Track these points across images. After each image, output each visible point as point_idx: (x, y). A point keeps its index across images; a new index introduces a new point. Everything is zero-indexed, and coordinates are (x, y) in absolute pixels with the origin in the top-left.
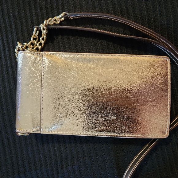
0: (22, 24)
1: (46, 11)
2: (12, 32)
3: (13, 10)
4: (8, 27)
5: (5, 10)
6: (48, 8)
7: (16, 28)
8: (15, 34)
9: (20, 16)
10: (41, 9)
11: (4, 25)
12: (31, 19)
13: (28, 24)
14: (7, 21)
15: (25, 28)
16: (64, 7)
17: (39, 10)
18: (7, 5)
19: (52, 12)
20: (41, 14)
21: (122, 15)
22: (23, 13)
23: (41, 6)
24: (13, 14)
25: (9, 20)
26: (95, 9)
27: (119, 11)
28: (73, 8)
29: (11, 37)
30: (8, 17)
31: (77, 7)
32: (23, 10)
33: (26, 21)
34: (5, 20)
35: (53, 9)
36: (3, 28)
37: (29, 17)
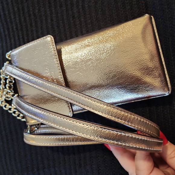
0: (42, 22)
1: (66, 8)
2: (32, 31)
3: (33, 8)
4: (29, 25)
5: (25, 8)
6: (67, 5)
7: (36, 26)
8: (35, 33)
9: (40, 14)
10: (61, 6)
11: (24, 24)
12: (51, 17)
13: (48, 22)
14: (28, 20)
15: (44, 26)
16: (84, 3)
17: (59, 8)
18: (27, 4)
19: (72, 9)
20: (60, 12)
21: (147, 8)
22: (43, 10)
23: (60, 3)
24: (33, 13)
25: (29, 18)
26: (117, 3)
27: (144, 5)
28: (94, 4)
29: (32, 35)
30: (28, 16)
31: (98, 3)
32: (43, 8)
33: (46, 18)
34: (26, 18)
35: (73, 6)
36: (24, 27)
37: (49, 15)
